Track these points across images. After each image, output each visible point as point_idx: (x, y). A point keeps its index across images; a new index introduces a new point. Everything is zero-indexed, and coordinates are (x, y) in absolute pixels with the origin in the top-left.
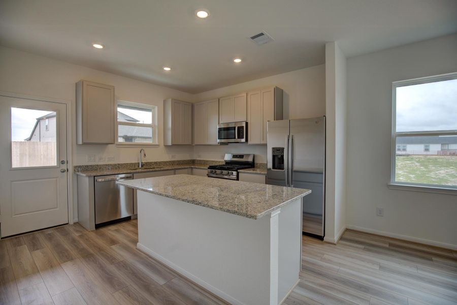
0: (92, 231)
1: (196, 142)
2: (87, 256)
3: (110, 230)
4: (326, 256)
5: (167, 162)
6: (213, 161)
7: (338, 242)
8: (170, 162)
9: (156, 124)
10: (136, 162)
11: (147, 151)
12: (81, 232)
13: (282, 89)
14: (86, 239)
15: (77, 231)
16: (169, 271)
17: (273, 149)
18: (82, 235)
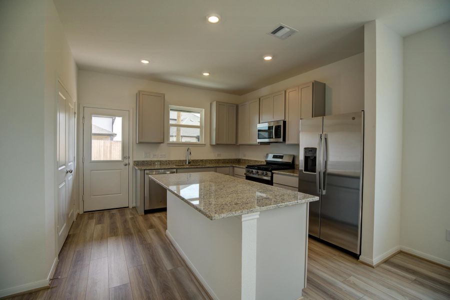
0: (141, 215)
1: (240, 142)
2: (128, 234)
3: (154, 216)
4: (352, 279)
5: (213, 160)
6: (256, 161)
7: (378, 266)
8: (215, 160)
9: (203, 125)
10: (185, 159)
11: (192, 149)
12: (134, 215)
13: (324, 83)
14: (134, 221)
15: (131, 214)
16: (180, 259)
17: (305, 149)
18: (133, 218)
